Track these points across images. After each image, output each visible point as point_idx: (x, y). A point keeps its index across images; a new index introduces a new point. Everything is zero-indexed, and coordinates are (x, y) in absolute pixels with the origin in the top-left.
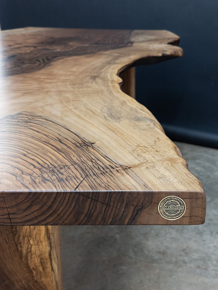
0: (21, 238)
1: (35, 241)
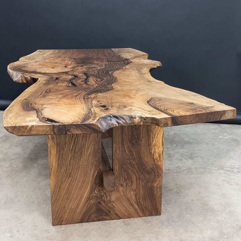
0: (152, 147)
1: (157, 147)
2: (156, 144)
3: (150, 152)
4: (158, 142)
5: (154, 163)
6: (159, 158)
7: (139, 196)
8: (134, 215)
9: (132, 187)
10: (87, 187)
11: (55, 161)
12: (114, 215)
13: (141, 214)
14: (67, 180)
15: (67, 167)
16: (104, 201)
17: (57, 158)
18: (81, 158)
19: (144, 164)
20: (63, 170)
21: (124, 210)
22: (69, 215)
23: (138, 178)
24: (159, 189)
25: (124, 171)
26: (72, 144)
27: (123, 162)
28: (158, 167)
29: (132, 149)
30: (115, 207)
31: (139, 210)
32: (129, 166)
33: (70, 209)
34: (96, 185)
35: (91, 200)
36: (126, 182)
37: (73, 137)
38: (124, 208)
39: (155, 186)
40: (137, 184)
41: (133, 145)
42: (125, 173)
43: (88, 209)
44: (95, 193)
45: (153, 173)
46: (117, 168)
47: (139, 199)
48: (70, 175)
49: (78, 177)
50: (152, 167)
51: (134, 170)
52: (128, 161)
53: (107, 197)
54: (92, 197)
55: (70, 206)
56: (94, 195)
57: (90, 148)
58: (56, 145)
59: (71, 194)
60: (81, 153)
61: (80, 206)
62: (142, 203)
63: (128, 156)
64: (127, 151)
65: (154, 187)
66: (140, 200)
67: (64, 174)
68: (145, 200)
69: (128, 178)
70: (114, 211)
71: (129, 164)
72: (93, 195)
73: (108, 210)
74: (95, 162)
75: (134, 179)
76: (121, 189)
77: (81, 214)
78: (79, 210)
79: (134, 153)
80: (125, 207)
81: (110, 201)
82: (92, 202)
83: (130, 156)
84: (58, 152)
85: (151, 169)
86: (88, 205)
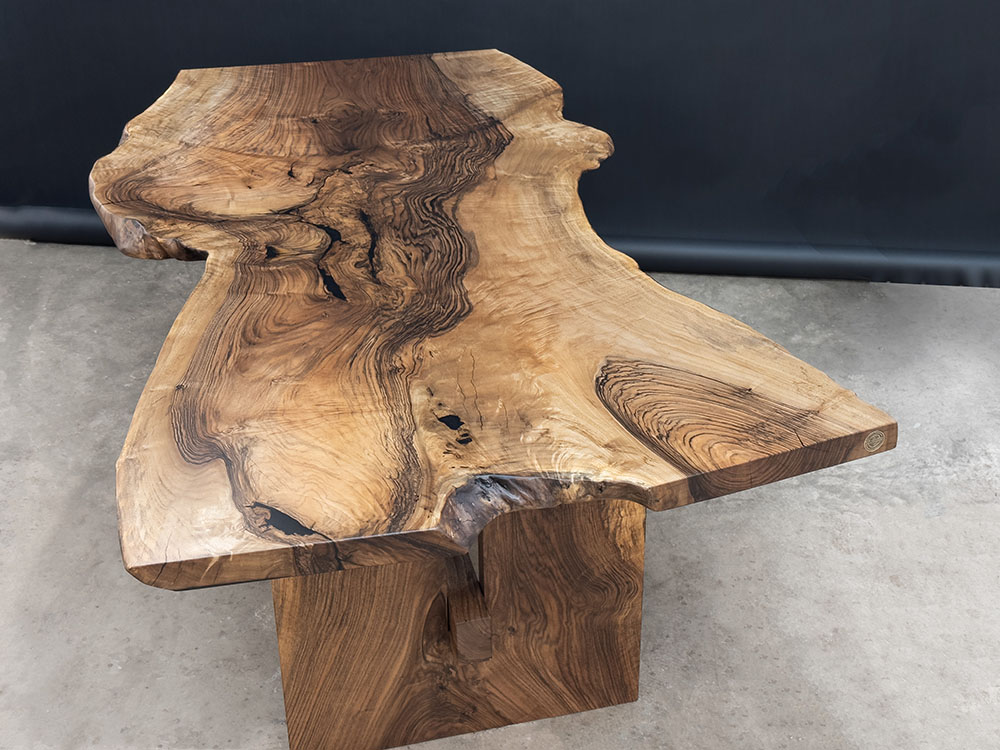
0: (610, 511)
1: (627, 511)
2: (622, 502)
3: (603, 527)
5: (615, 559)
6: (631, 543)
7: (568, 656)
8: (552, 709)
9: (546, 633)
10: (401, 648)
11: (292, 585)
12: (490, 717)
13: (574, 705)
14: (333, 635)
15: (333, 598)
16: (457, 682)
19: (583, 564)
20: (320, 607)
21: (521, 699)
22: (345, 731)
23: (564, 606)
24: (631, 630)
25: (521, 589)
27: (515, 564)
28: (629, 567)
29: (546, 525)
30: (490, 693)
31: (568, 693)
32: (534, 573)
33: (348, 715)
34: (429, 640)
35: (413, 682)
36: (525, 621)
38: (522, 694)
39: (619, 623)
40: (561, 622)
41: (548, 512)
42: (523, 596)
43: (406, 707)
44: (427, 662)
45: (611, 588)
46: (497, 583)
47: (568, 664)
48: (342, 620)
49: (370, 623)
50: (609, 571)
51: (551, 586)
52: (533, 561)
53: (464, 668)
54: (417, 674)
55: (347, 708)
56: (425, 667)
59: (347, 672)
61: (380, 703)
62: (579, 674)
63: (533, 544)
64: (528, 533)
65: (616, 626)
66: (572, 666)
67: (324, 618)
68: (588, 663)
69: (532, 610)
70: (488, 706)
71: (537, 570)
72: (422, 669)
73: (469, 704)
74: (425, 575)
75: (552, 609)
76: (510, 641)
77: (384, 726)
78: (375, 715)
79: (553, 536)
80: (524, 691)
81: (473, 678)
82: (417, 687)
83: (540, 547)
85: (608, 575)
86: (405, 697)
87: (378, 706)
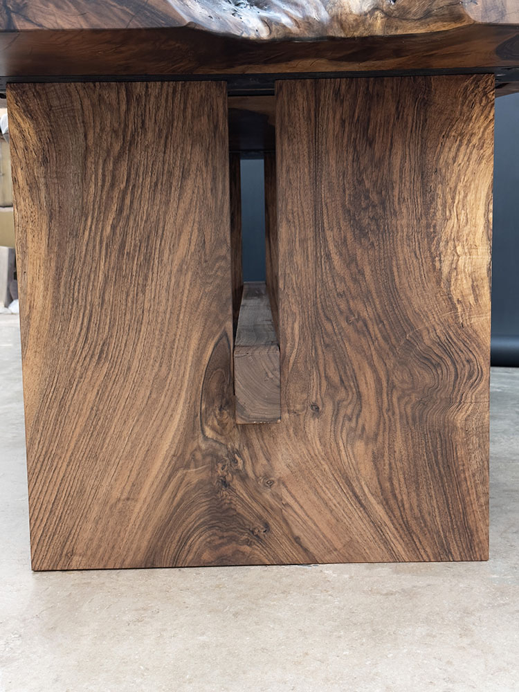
2: (458, 232)
3: (434, 266)
4: (469, 227)
5: (450, 320)
6: (471, 299)
7: (390, 464)
8: (370, 548)
9: (360, 422)
10: (173, 410)
11: (42, 288)
12: (287, 543)
13: (400, 548)
14: (89, 373)
15: (91, 316)
16: (244, 478)
17: (52, 273)
18: (146, 279)
19: (407, 320)
20: (75, 327)
21: (328, 523)
22: (100, 527)
23: (385, 384)
24: (475, 439)
25: (327, 346)
26: (112, 216)
27: (319, 305)
28: (469, 336)
29: (359, 252)
30: (287, 505)
31: (391, 526)
32: (344, 324)
33: (106, 503)
34: (210, 403)
35: (187, 467)
36: (332, 398)
37: (112, 185)
38: (329, 516)
39: (459, 425)
40: (380, 409)
41: (361, 232)
42: (330, 357)
43: (178, 505)
44: (206, 438)
45: (446, 365)
46: (297, 332)
47: (390, 479)
48: (102, 351)
49: (135, 364)
50: (443, 338)
51: (366, 347)
52: (343, 306)
53: (254, 457)
54: (193, 455)
55: (103, 490)
56: (203, 446)
57: (185, 237)
58: (46, 218)
59: (106, 434)
60: (148, 260)
61: (146, 492)
62: (405, 498)
63: (343, 279)
64: (336, 258)
65: (454, 428)
66: (395, 482)
68: (417, 482)
69: (342, 381)
70: (284, 526)
71: (347, 320)
72: (199, 448)
73: (260, 518)
74: (205, 302)
75: (368, 387)
76: (313, 426)
77: (150, 529)
78: (138, 508)
79: (368, 271)
80: (331, 511)
81: (266, 477)
82: (194, 475)
83: (351, 284)
84: (56, 249)
85: (440, 344)
86: (178, 488)
87: (143, 495)
